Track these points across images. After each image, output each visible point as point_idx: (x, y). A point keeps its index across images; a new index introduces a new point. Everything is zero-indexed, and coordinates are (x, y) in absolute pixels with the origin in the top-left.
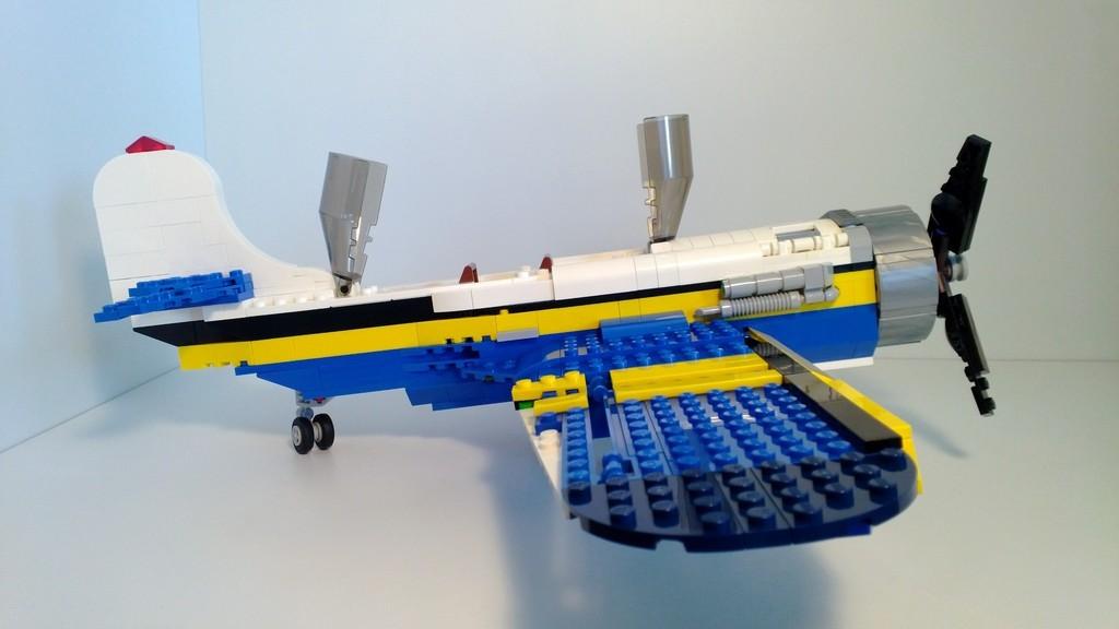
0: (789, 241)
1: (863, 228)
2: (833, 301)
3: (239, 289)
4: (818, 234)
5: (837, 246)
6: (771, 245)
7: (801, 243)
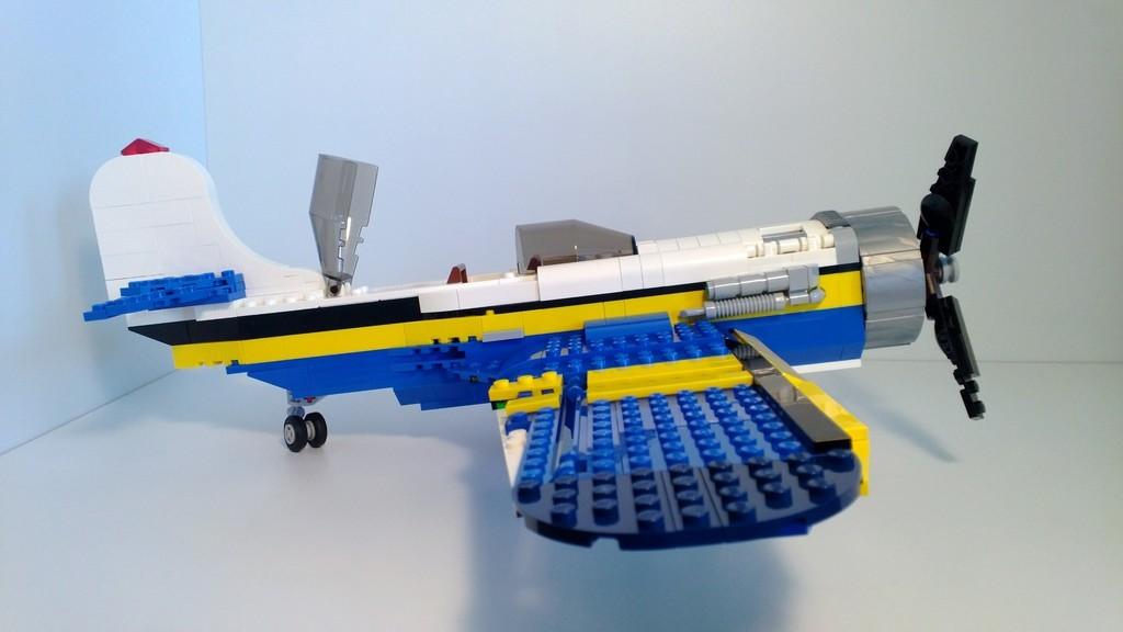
0: (774, 243)
1: (849, 229)
2: (819, 303)
3: (230, 289)
4: (805, 235)
5: (823, 248)
6: (757, 247)
7: (786, 244)
